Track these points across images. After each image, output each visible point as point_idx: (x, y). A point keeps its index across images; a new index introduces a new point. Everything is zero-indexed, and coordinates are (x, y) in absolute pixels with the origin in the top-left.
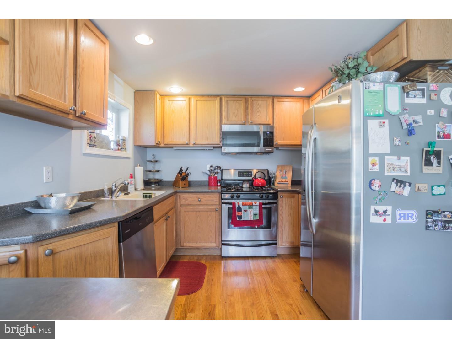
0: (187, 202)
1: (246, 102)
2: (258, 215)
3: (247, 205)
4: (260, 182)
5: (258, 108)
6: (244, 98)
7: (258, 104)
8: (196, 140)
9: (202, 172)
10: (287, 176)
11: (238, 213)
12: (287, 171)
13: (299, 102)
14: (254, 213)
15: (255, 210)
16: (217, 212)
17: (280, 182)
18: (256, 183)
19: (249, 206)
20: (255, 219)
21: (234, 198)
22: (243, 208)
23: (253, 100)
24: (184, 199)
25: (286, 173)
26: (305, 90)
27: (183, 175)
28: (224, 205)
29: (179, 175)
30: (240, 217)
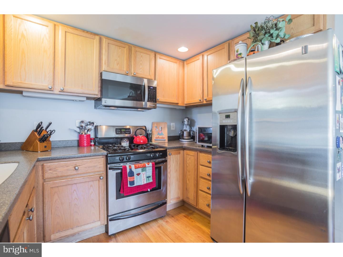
0: (56, 174)
1: (130, 50)
2: (151, 177)
3: (140, 168)
4: (142, 140)
5: (141, 60)
6: (128, 45)
7: (142, 56)
8: (65, 86)
9: (69, 129)
10: (163, 133)
11: (129, 179)
12: (163, 128)
13: (176, 63)
14: (147, 176)
15: (148, 172)
16: (101, 181)
17: (157, 139)
18: (137, 141)
19: (142, 168)
20: (148, 182)
21: (124, 161)
22: (135, 171)
23: (136, 50)
24: (50, 170)
25: (162, 130)
26: (188, 51)
27: (44, 133)
28: (112, 170)
29: (36, 134)
30: (132, 183)
